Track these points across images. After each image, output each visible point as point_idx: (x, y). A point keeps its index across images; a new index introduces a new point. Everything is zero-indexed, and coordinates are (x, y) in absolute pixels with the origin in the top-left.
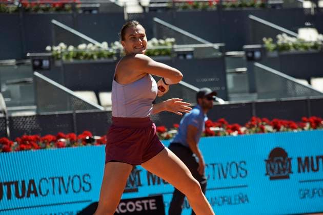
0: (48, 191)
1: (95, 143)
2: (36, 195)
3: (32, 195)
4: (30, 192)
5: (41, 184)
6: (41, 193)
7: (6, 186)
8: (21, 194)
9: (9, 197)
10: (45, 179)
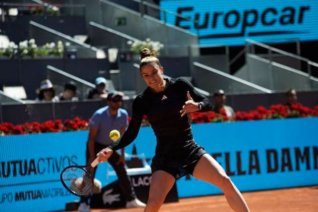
0: (44, 170)
1: (85, 128)
2: (35, 173)
3: (32, 173)
4: (30, 170)
5: (40, 163)
6: (39, 171)
7: (13, 165)
8: (23, 172)
9: (15, 174)
10: (43, 160)
